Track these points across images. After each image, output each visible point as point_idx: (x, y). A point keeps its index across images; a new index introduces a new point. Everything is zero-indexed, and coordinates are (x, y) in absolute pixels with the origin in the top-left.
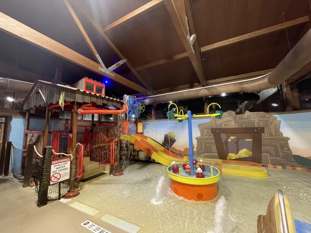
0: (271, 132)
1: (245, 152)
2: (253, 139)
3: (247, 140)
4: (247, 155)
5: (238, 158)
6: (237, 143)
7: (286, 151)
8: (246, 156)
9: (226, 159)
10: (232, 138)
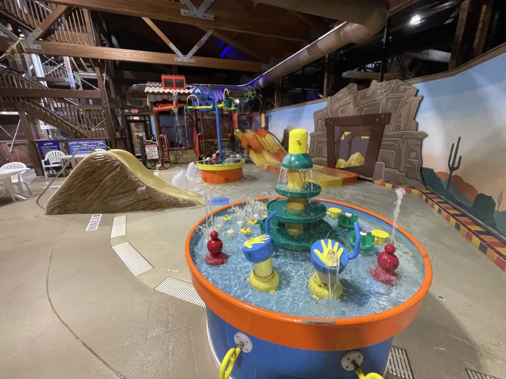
0: (400, 122)
1: (357, 159)
2: (370, 136)
3: (363, 138)
4: (358, 162)
5: (347, 166)
6: (350, 143)
7: (413, 159)
8: (357, 164)
9: (334, 167)
10: (346, 133)
